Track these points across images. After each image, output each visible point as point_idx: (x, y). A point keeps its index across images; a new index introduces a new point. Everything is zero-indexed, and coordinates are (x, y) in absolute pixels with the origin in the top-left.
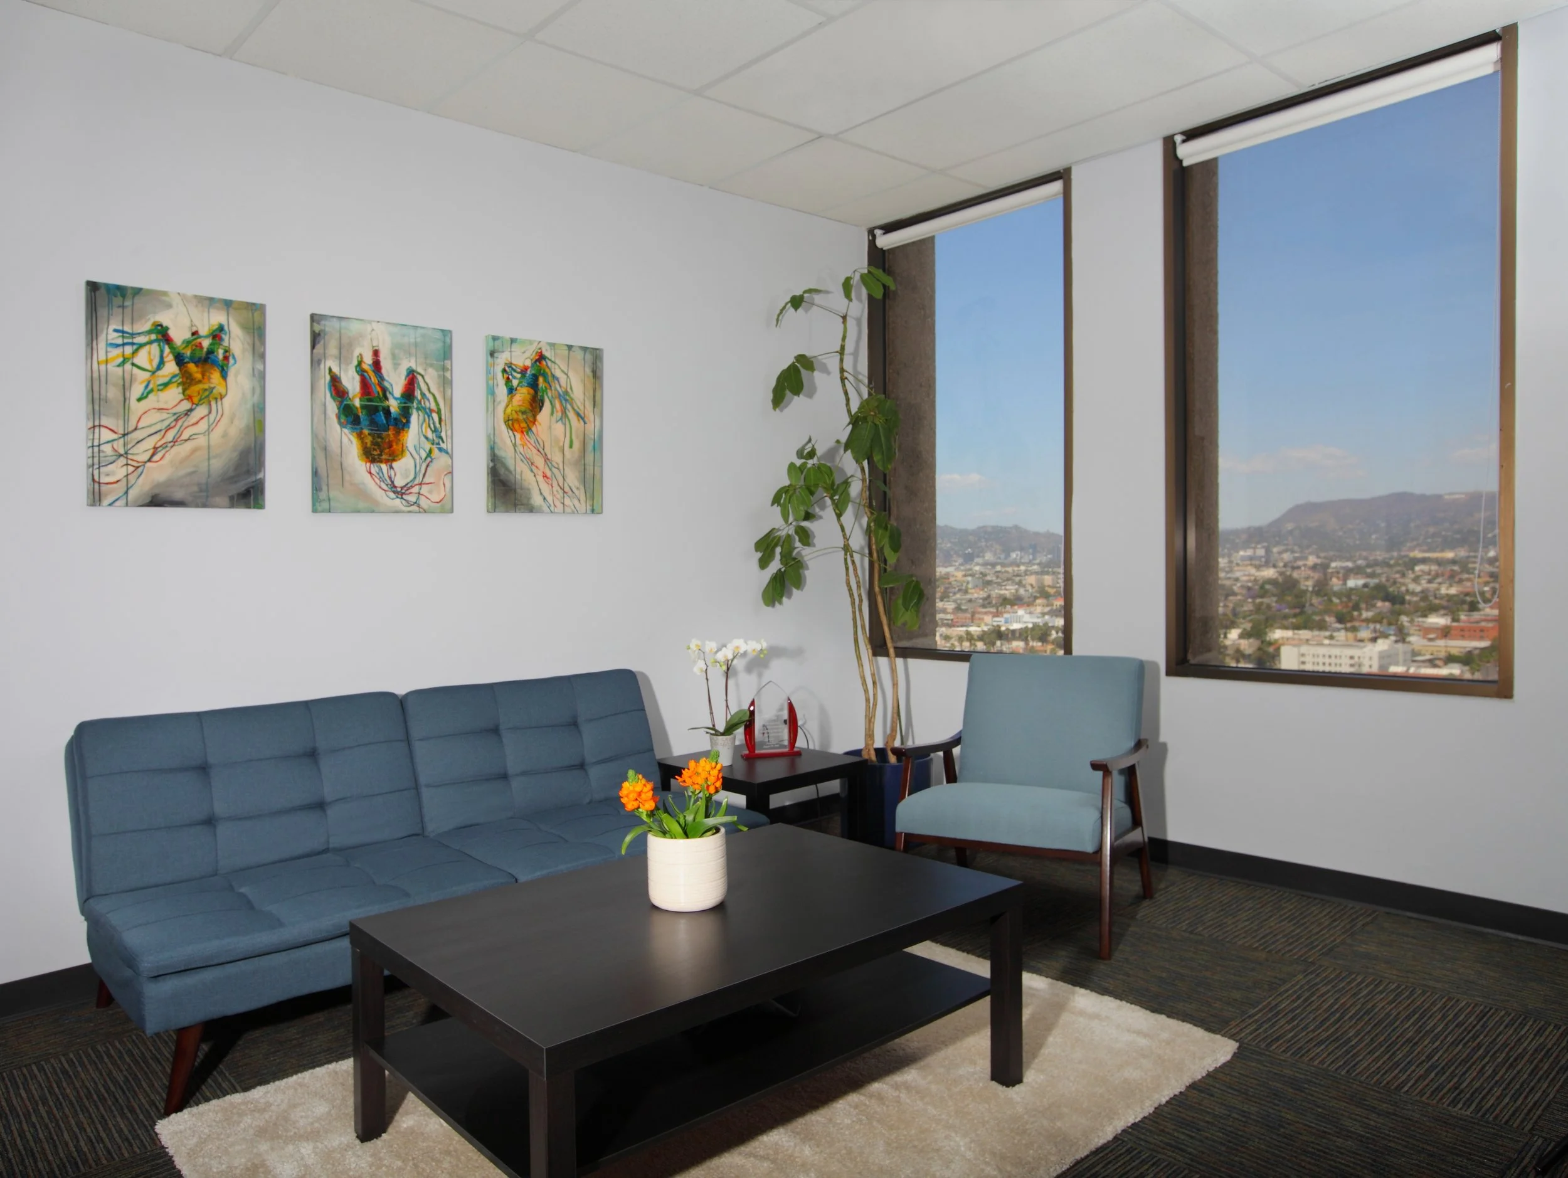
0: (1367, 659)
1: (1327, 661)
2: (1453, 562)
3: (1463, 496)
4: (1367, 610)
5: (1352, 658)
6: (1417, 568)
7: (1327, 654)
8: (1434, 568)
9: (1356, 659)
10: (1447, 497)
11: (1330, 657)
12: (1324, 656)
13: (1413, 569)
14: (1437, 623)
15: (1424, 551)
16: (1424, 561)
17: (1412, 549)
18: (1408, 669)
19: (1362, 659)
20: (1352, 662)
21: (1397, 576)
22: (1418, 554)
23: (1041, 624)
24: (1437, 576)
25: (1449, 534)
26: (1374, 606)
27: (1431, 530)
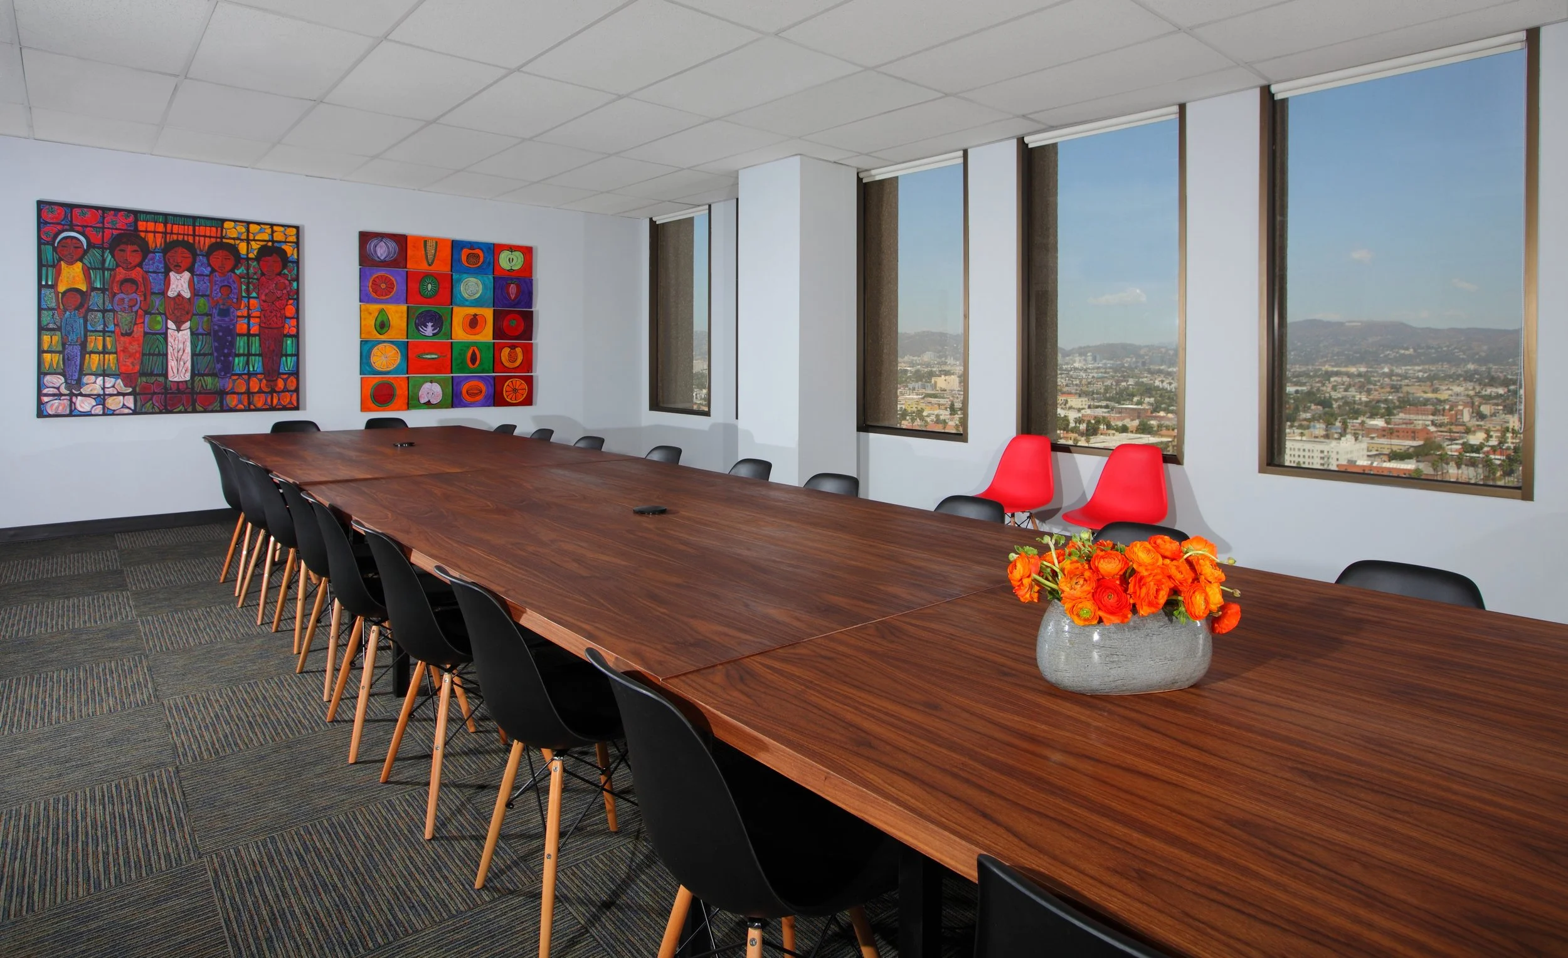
0: (1335, 453)
1: (1302, 453)
2: (1360, 375)
3: (1359, 324)
4: (1305, 411)
5: (1322, 452)
6: (1332, 379)
7: (1302, 448)
8: (1346, 379)
9: (1326, 453)
10: (1347, 324)
11: (1304, 450)
12: (1299, 450)
13: (1329, 380)
14: (1377, 425)
15: (1333, 366)
16: (1337, 374)
17: (1324, 364)
18: (1372, 463)
19: (1330, 453)
20: (1322, 455)
21: (1319, 385)
22: (1328, 368)
23: (1062, 416)
24: (1349, 386)
25: (1351, 353)
26: (1309, 408)
27: (1336, 350)
